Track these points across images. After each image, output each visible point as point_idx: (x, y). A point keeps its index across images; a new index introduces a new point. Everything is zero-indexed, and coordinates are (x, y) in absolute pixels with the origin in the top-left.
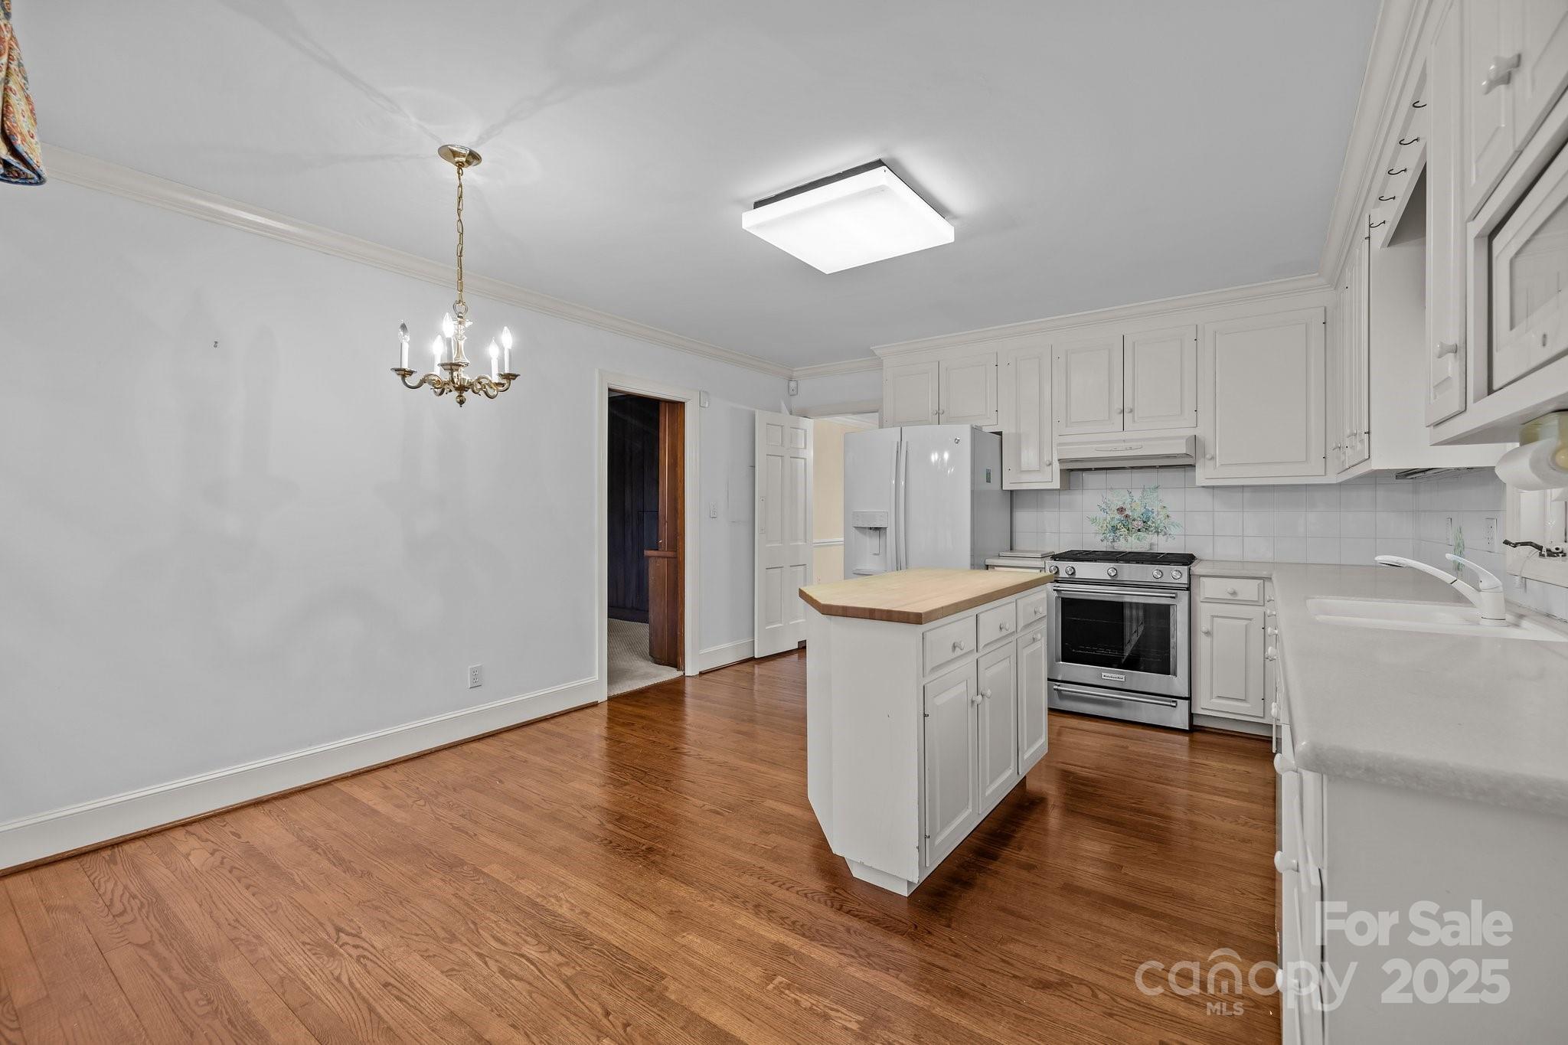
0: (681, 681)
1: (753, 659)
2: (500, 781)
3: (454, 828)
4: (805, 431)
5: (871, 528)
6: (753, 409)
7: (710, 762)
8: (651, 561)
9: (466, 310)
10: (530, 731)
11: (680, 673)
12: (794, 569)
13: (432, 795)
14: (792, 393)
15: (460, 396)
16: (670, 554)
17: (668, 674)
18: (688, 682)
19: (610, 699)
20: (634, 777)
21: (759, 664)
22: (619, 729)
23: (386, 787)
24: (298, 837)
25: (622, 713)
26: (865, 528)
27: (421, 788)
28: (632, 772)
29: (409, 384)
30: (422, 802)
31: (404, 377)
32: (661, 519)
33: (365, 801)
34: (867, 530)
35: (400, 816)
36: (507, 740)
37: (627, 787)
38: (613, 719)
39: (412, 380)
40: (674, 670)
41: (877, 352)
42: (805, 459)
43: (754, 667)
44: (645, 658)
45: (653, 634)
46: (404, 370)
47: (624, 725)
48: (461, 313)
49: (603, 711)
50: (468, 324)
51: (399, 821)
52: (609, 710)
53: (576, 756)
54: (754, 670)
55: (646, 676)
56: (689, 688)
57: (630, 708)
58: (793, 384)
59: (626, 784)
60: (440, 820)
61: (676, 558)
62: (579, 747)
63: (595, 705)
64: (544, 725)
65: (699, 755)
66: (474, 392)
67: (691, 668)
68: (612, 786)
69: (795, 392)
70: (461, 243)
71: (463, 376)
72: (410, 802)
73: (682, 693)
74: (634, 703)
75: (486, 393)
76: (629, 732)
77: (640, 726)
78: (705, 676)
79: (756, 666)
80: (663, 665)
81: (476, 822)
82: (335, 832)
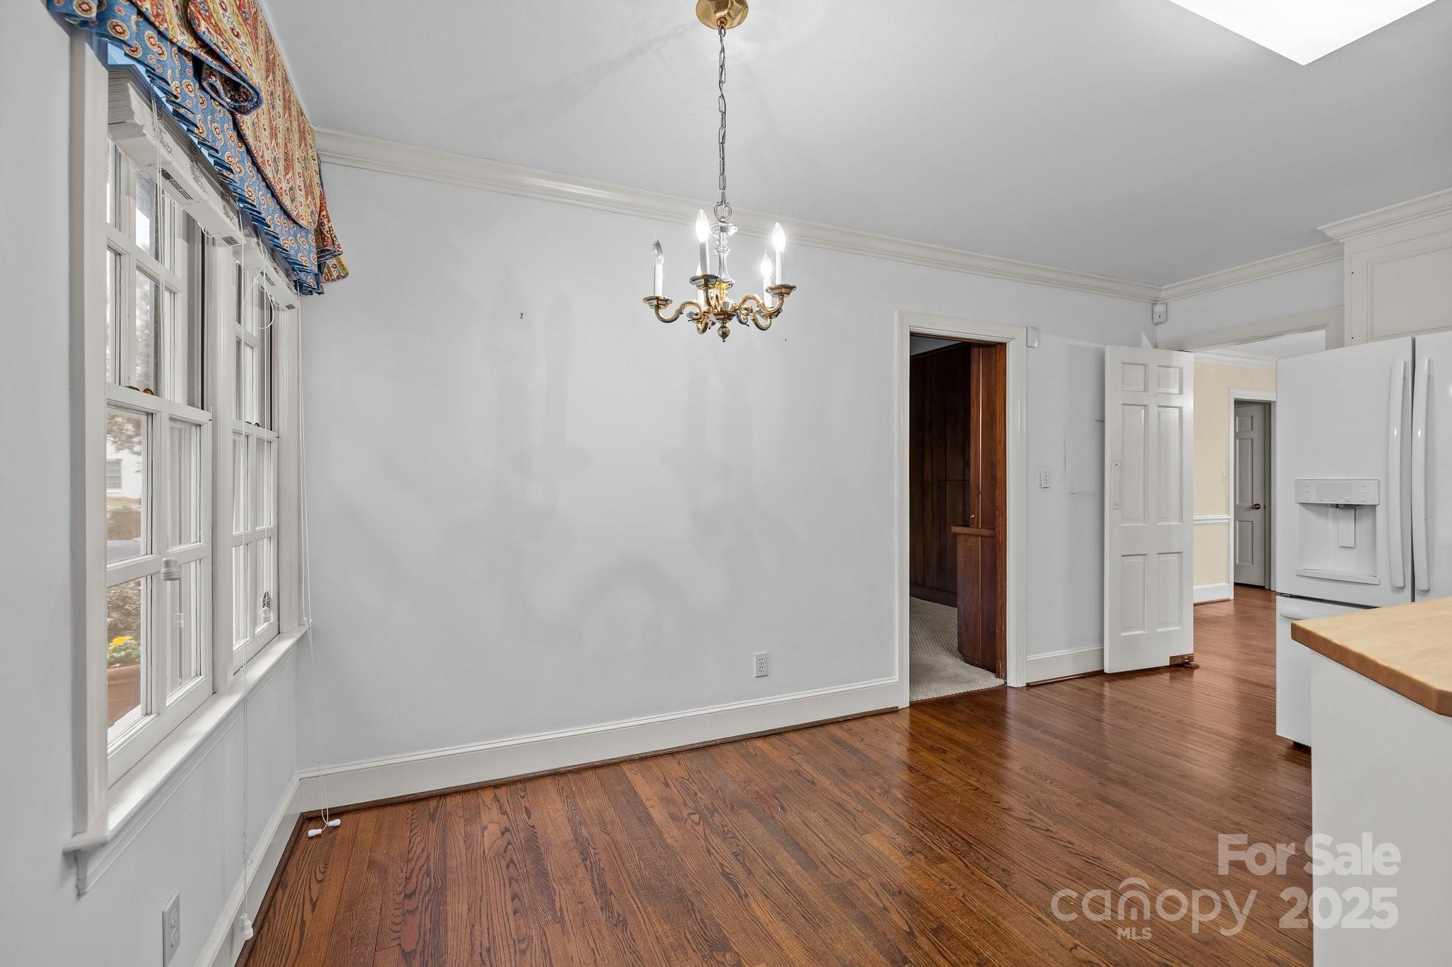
0: (1001, 691)
1: (1101, 673)
2: (782, 808)
3: (725, 874)
4: (1181, 370)
5: (1337, 506)
6: (1101, 346)
7: (1068, 846)
8: (960, 540)
9: (730, 212)
10: (819, 735)
11: (1000, 682)
12: (1162, 558)
13: (708, 809)
14: (1156, 319)
15: (723, 327)
16: (986, 532)
17: (984, 681)
18: (1011, 696)
19: (914, 705)
20: (954, 849)
21: (1109, 681)
22: (927, 756)
23: (666, 785)
24: (575, 834)
25: (929, 730)
26: (1326, 505)
27: (699, 794)
28: (950, 839)
29: (661, 315)
30: (696, 818)
31: (657, 307)
32: (973, 488)
33: (643, 798)
34: (1331, 510)
35: (673, 835)
36: (795, 745)
37: (944, 866)
38: (916, 736)
39: (667, 313)
40: (992, 676)
41: (1330, 233)
42: (1180, 408)
43: (1102, 685)
44: (951, 652)
45: (963, 623)
46: (657, 298)
47: (932, 749)
48: (723, 217)
49: (904, 722)
50: (733, 230)
51: (669, 841)
52: (912, 721)
53: (873, 789)
54: (1103, 690)
55: (955, 679)
56: (1013, 704)
57: (939, 725)
58: (1159, 309)
59: (942, 859)
60: (710, 853)
61: (993, 537)
62: (877, 774)
63: (894, 711)
64: (834, 729)
65: (1048, 830)
66: (740, 321)
67: (1016, 677)
68: (922, 857)
69: (1163, 318)
70: (723, 126)
71: (726, 299)
72: (685, 815)
73: (1002, 711)
74: (944, 717)
75: (757, 325)
76: (941, 763)
77: (954, 756)
78: (1033, 690)
79: (1107, 684)
80: (977, 666)
81: (750, 872)
82: (607, 837)
